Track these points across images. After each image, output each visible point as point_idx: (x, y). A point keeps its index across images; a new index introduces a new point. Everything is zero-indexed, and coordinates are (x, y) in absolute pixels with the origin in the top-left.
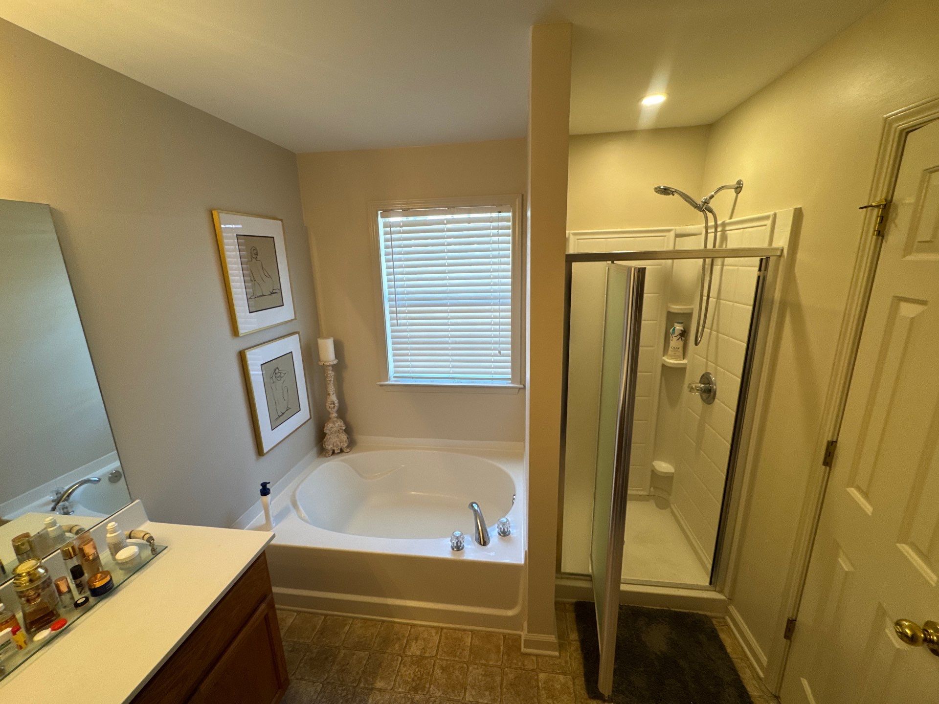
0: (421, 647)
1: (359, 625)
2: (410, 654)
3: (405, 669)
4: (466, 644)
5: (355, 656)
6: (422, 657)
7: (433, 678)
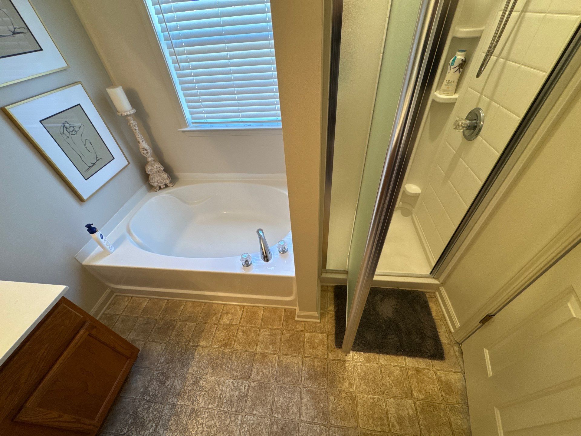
0: (230, 319)
1: (190, 305)
2: (223, 323)
3: (219, 333)
4: (260, 315)
5: (187, 326)
6: (230, 325)
7: (237, 338)
